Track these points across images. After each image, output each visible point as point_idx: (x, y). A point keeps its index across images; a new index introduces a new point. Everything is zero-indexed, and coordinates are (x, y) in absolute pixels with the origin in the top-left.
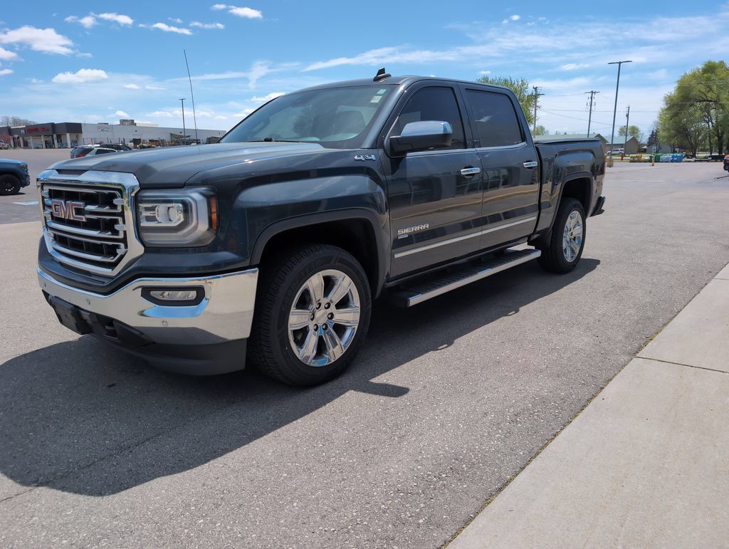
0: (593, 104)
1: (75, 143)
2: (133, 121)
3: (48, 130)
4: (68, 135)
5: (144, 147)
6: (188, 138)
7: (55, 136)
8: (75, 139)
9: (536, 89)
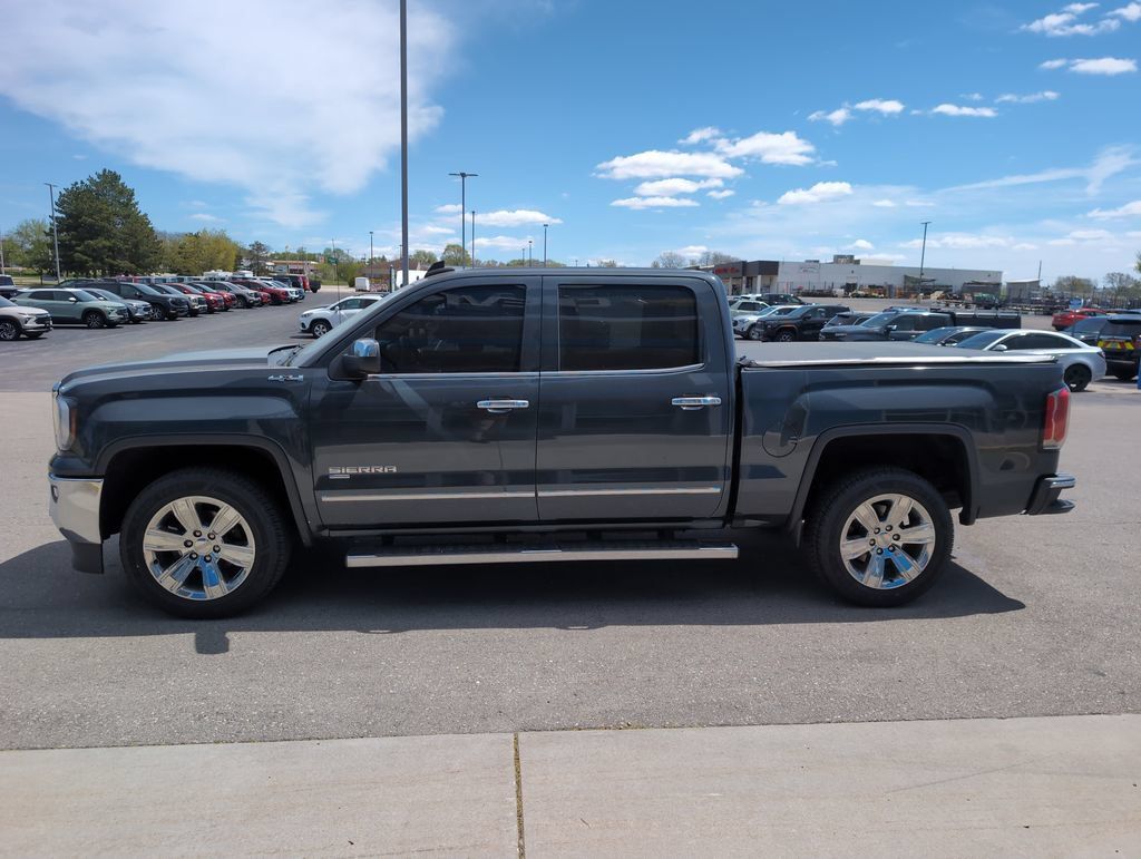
1: (766, 287)
2: (852, 257)
3: (737, 271)
4: (759, 277)
5: (858, 296)
6: (931, 284)
7: (744, 278)
8: (767, 283)
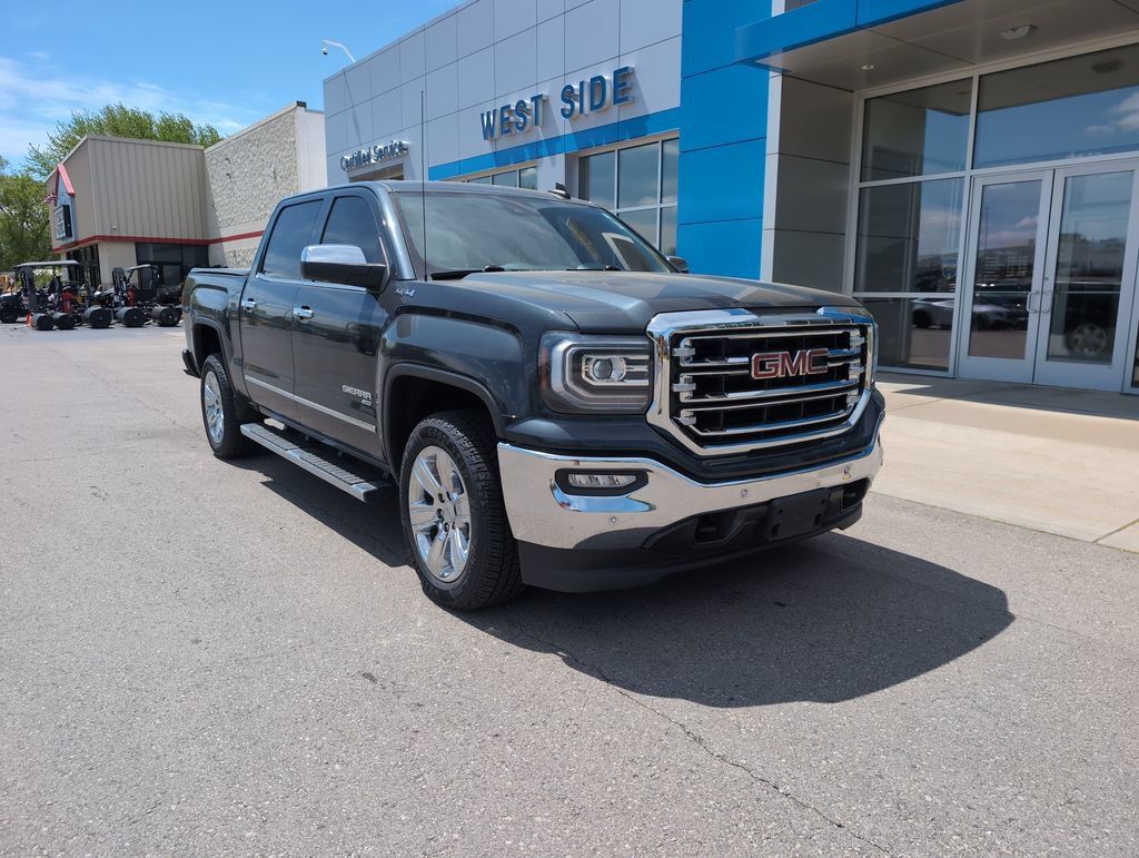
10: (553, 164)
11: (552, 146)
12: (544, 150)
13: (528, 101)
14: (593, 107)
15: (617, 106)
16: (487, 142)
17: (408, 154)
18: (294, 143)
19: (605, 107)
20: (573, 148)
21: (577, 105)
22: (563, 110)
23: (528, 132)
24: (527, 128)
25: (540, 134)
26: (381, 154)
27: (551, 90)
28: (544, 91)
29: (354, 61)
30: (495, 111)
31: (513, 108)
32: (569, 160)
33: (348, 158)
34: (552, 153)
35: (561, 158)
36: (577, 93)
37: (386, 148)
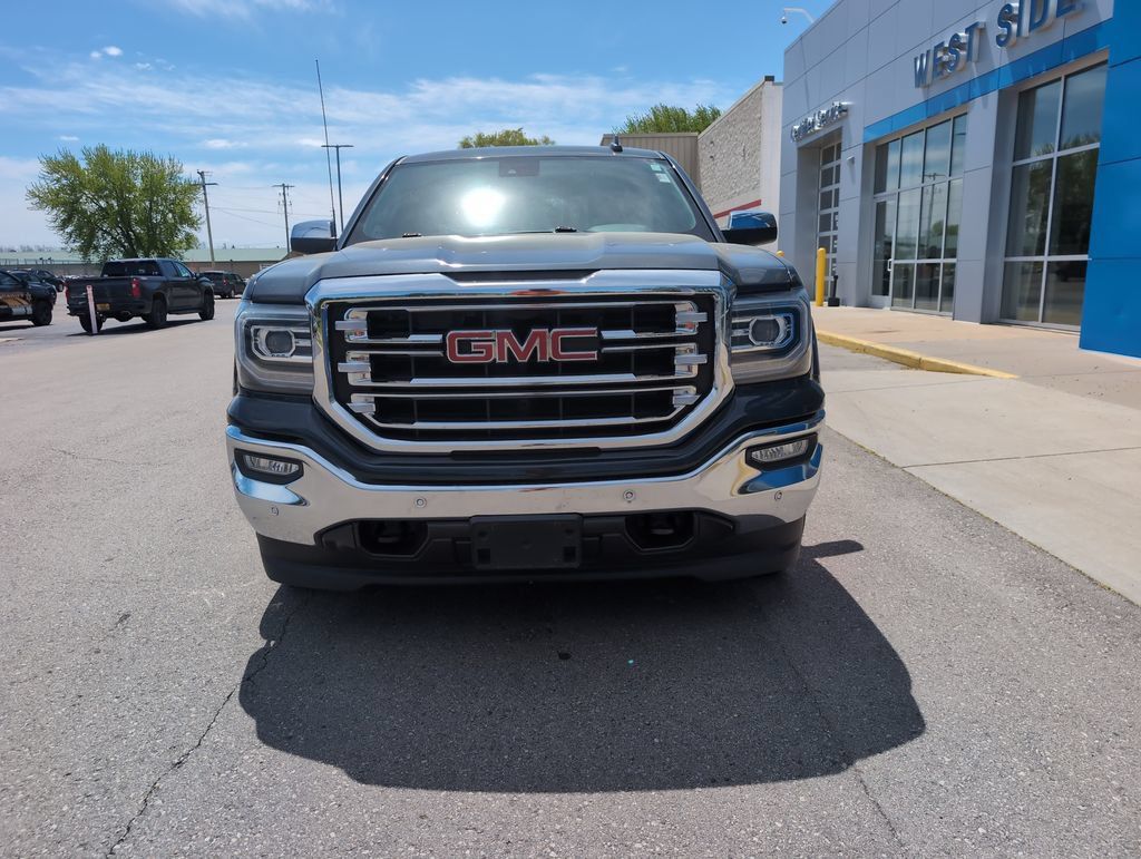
0: (288, 203)
9: (202, 174)
10: (985, 105)
11: (983, 83)
12: (976, 90)
13: (962, 34)
14: (1032, 26)
15: (1061, 20)
16: (920, 90)
17: (846, 116)
18: (760, 118)
19: (1048, 22)
20: (1007, 81)
21: (1014, 27)
22: (998, 37)
23: (961, 70)
24: (961, 65)
25: (975, 71)
26: (824, 119)
27: (987, 16)
28: (981, 19)
29: (812, 22)
30: (928, 52)
31: (947, 45)
32: (1004, 97)
33: (796, 127)
34: (984, 93)
35: (993, 97)
36: (1016, 12)
37: (828, 112)
